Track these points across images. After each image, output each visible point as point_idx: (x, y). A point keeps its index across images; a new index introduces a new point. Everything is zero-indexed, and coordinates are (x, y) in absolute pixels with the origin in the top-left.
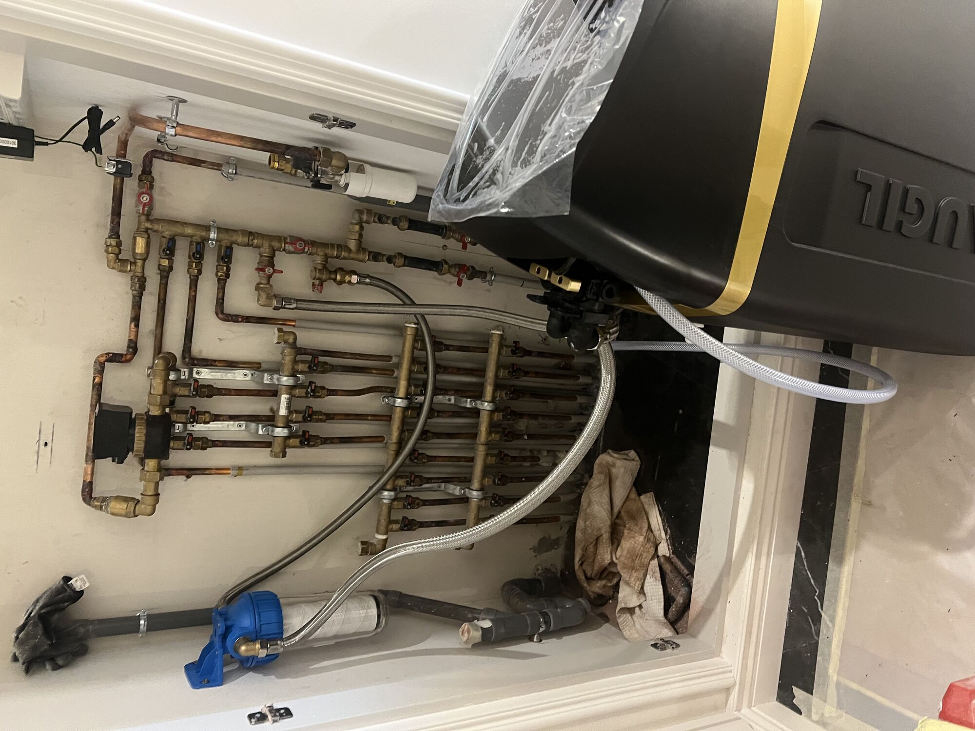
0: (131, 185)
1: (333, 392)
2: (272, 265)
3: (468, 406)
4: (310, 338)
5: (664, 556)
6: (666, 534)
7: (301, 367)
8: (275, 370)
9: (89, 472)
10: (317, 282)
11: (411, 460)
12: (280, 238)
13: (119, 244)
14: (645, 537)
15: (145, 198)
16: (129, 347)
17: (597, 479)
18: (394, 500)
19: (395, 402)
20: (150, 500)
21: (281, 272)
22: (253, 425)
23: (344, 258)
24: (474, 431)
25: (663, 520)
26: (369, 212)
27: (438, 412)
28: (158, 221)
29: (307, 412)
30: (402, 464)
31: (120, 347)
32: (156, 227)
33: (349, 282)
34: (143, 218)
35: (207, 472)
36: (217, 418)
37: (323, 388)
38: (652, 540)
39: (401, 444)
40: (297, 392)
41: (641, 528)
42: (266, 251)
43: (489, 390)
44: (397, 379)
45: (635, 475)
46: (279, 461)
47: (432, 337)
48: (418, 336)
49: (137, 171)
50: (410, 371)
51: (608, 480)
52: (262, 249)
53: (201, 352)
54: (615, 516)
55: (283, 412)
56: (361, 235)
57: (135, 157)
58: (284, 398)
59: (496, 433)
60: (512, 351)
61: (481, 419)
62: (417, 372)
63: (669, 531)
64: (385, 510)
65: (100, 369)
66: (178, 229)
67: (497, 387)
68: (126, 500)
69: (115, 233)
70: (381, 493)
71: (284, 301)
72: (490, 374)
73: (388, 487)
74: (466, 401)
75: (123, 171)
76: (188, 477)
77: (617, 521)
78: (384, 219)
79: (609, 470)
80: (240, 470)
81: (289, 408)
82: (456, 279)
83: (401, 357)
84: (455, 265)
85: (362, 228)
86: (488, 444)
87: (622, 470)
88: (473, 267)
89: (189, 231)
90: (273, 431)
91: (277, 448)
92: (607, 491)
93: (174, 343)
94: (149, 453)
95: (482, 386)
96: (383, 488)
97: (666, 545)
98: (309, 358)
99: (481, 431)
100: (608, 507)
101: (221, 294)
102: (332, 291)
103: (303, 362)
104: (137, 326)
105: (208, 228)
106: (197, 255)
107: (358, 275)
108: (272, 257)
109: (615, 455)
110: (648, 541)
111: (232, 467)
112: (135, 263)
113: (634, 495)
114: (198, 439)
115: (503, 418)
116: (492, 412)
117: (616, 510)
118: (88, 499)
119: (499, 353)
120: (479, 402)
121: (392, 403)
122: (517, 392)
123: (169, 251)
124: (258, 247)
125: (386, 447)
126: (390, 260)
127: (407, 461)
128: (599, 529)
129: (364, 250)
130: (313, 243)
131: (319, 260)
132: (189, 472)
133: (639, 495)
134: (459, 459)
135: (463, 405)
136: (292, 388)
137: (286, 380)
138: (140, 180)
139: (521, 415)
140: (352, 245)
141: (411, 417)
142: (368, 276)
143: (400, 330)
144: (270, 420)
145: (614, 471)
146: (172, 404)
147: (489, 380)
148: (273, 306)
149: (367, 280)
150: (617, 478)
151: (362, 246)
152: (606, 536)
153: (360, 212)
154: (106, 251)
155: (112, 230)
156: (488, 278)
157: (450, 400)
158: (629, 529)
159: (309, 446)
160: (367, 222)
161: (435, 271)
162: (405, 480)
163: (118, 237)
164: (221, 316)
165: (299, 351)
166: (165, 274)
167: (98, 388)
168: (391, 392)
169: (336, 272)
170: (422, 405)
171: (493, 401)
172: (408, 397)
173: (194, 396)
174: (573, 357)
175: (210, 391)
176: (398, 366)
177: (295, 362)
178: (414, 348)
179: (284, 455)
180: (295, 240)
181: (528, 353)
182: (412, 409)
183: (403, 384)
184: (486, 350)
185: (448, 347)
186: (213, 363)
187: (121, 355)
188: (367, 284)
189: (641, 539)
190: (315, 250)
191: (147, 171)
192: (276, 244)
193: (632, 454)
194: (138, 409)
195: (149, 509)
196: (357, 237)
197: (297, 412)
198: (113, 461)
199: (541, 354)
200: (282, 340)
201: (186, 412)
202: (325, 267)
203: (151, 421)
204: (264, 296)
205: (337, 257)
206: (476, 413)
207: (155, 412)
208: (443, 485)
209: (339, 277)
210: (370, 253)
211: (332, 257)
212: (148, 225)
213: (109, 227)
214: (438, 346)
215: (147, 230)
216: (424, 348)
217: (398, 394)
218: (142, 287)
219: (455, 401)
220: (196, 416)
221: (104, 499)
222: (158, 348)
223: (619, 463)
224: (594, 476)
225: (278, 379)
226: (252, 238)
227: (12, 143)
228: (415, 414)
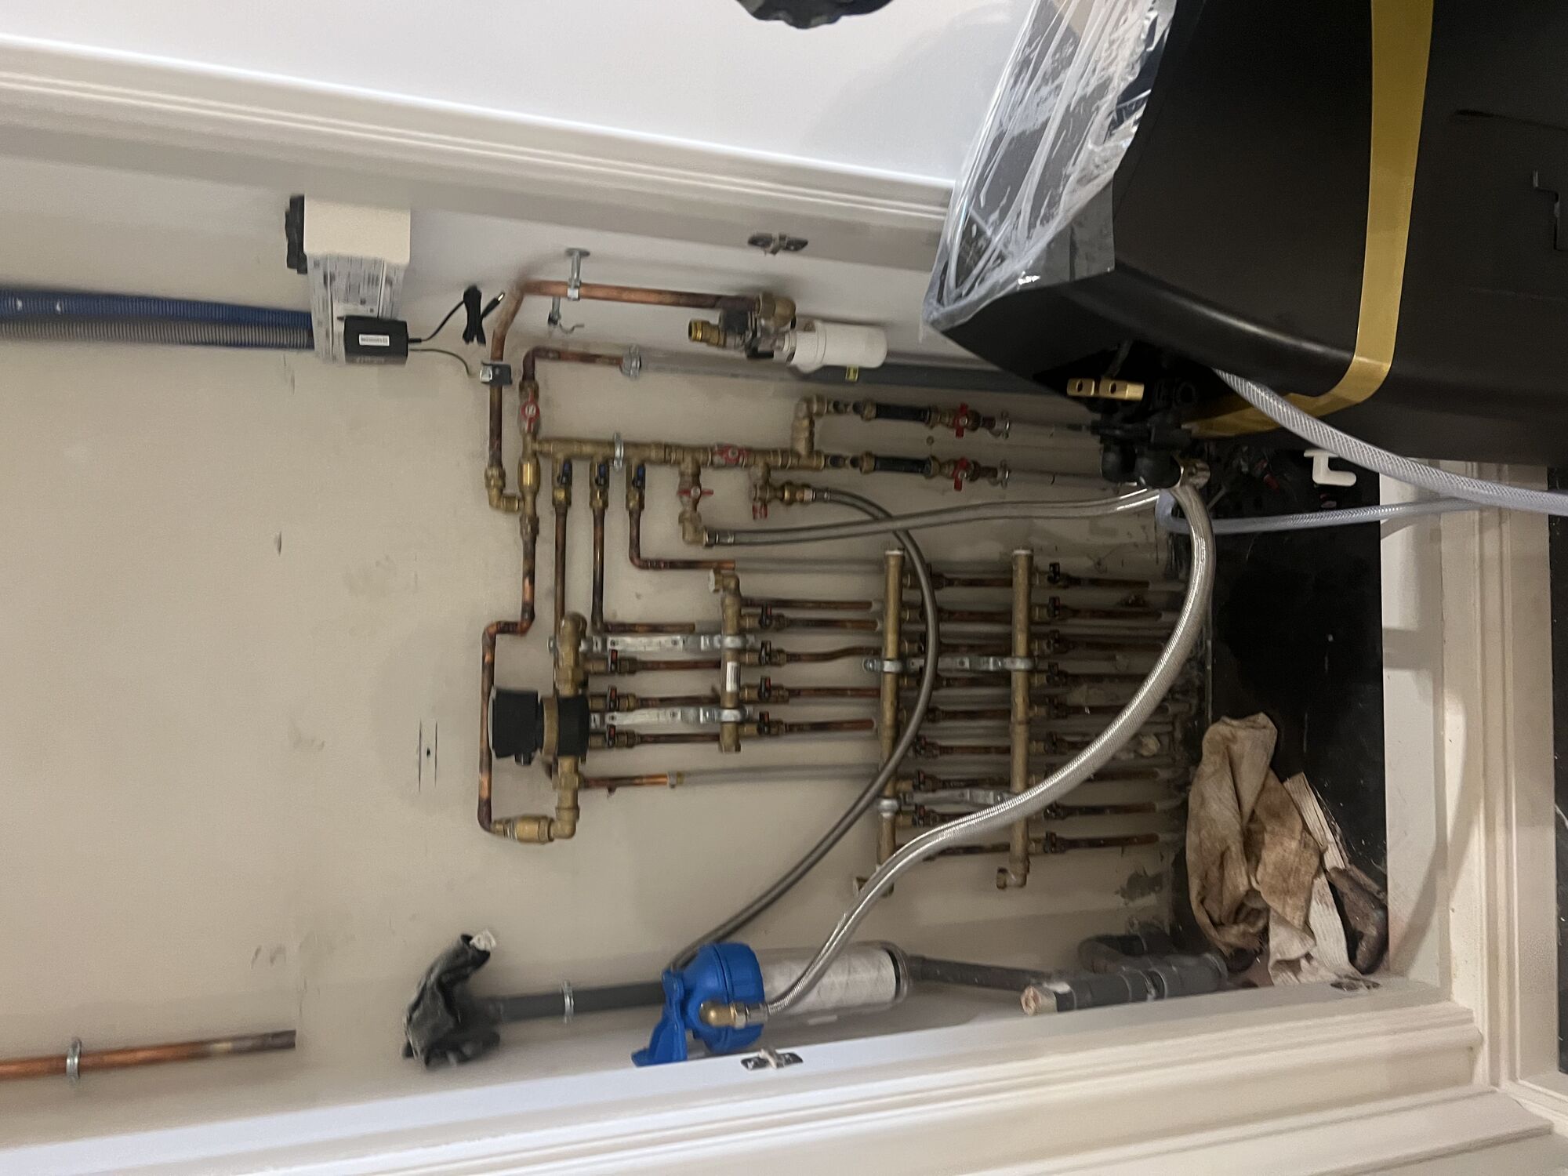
0: (511, 398)
1: (794, 658)
2: (696, 482)
3: (991, 667)
4: (755, 585)
5: (1336, 869)
6: (1334, 833)
7: (748, 623)
8: (715, 630)
9: (486, 784)
10: (759, 505)
11: (916, 752)
12: (704, 449)
13: (502, 475)
14: (1300, 842)
15: (531, 411)
16: (524, 611)
17: (1210, 762)
18: (898, 812)
19: (882, 666)
20: (567, 816)
21: (711, 493)
22: (691, 712)
23: (792, 468)
24: (1006, 706)
25: (1326, 814)
26: (820, 399)
27: (948, 679)
28: (548, 440)
29: (763, 684)
30: (904, 756)
31: (512, 611)
32: (546, 447)
33: (802, 501)
34: (529, 438)
35: (637, 781)
36: (644, 703)
37: (780, 651)
38: (1312, 844)
39: (899, 727)
40: (747, 658)
41: (1292, 831)
42: (688, 467)
43: (1020, 641)
44: (882, 635)
45: (1271, 751)
46: (732, 760)
47: (928, 567)
48: (906, 569)
49: (517, 379)
50: (900, 621)
51: (1227, 763)
52: (683, 467)
53: (615, 615)
54: (1246, 819)
55: (730, 686)
56: (812, 434)
57: (514, 359)
58: (730, 666)
59: (1039, 705)
60: (1049, 579)
61: (1014, 685)
62: (910, 622)
63: (1338, 828)
64: (886, 828)
65: (490, 644)
66: (575, 449)
67: (1031, 638)
68: (537, 819)
69: (496, 460)
70: (879, 804)
71: (716, 536)
72: (1020, 616)
73: (887, 793)
74: (988, 662)
75: (501, 378)
76: (611, 790)
77: (1253, 826)
78: (841, 406)
79: (1228, 748)
80: (680, 778)
81: (737, 679)
82: (952, 483)
83: (884, 602)
84: (949, 462)
85: (812, 423)
86: (1029, 722)
87: (1248, 745)
88: (976, 464)
89: (588, 449)
90: (720, 715)
91: (727, 738)
92: (1228, 781)
93: (580, 601)
94: (563, 750)
95: (1009, 638)
96: (880, 795)
97: (1336, 851)
98: (759, 611)
99: (1016, 704)
100: (1233, 803)
101: (635, 533)
102: (781, 516)
103: (750, 615)
104: (532, 582)
105: (612, 445)
106: (601, 482)
107: (814, 490)
108: (696, 475)
109: (1235, 723)
110: (1305, 847)
111: (669, 773)
112: (523, 498)
113: (1273, 781)
114: (621, 733)
115: (1048, 680)
116: (1030, 673)
117: (1247, 809)
118: (486, 822)
119: (1030, 585)
120: (1007, 661)
121: (879, 669)
122: (1065, 644)
123: (565, 479)
124: (677, 463)
125: (877, 736)
126: (855, 463)
127: (911, 754)
128: (1224, 840)
129: (819, 453)
130: (749, 451)
131: (758, 472)
132: (612, 783)
133: (1282, 781)
134: (986, 750)
135: (984, 668)
136: (739, 653)
137: (730, 642)
138: (522, 388)
139: (1076, 679)
140: (801, 447)
141: (910, 689)
142: (827, 490)
143: (880, 565)
144: (714, 701)
145: (1235, 748)
146: (584, 684)
147: (1018, 626)
148: (704, 543)
149: (826, 495)
150: (1243, 757)
151: (816, 447)
152: (1236, 848)
153: (809, 402)
154: (488, 486)
155: (492, 457)
156: (1000, 475)
157: (962, 663)
158: (1273, 833)
159: (769, 734)
160: (819, 414)
161: (922, 472)
162: (911, 782)
163: (500, 464)
164: (636, 561)
165: (746, 603)
166: (562, 510)
167: (489, 668)
168: (877, 653)
169: (782, 488)
170: (922, 670)
171: (1029, 655)
172: (901, 657)
173: (612, 673)
174: (1145, 584)
175: (633, 665)
176: (882, 615)
177: (740, 616)
178: (901, 586)
179: (738, 749)
180: (723, 449)
181: (1073, 581)
182: (908, 678)
183: (891, 639)
184: (1009, 583)
185: (951, 583)
186: (632, 628)
187: (515, 624)
188: (825, 501)
189: (1294, 845)
190: (751, 460)
191: (529, 376)
192: (701, 457)
193: (1262, 718)
194: (544, 691)
195: (567, 829)
196: (807, 434)
197: (750, 687)
198: (518, 760)
199: (1095, 583)
200: (721, 586)
201: (604, 696)
202: (767, 483)
203: (565, 706)
204: (690, 528)
205: (783, 467)
206: (1004, 678)
207: (566, 691)
208: (967, 792)
209: (787, 495)
210: (826, 457)
211: (776, 468)
212: (537, 447)
213: (488, 455)
214: (938, 579)
215: (535, 454)
216: (916, 585)
217: (886, 654)
218: (535, 531)
219: (970, 665)
220: (617, 702)
221: (508, 821)
222: (561, 610)
223: (1241, 734)
224: (1204, 758)
225: (721, 642)
226: (669, 452)
227: (384, 341)
228: (914, 684)
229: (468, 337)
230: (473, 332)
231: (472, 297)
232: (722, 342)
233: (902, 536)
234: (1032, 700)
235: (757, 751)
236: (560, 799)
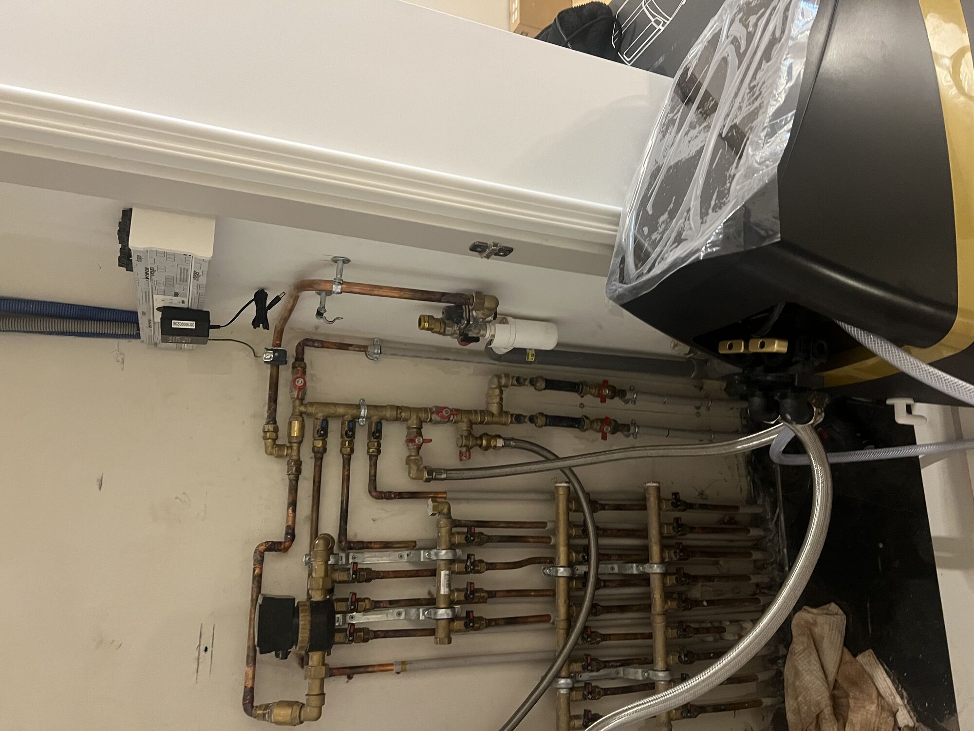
0: (286, 373)
1: (492, 566)
2: (420, 434)
3: (635, 572)
4: (463, 511)
5: (907, 726)
6: (902, 698)
7: (457, 539)
8: (432, 545)
9: (251, 676)
10: (464, 449)
11: (584, 639)
12: (426, 410)
13: (276, 430)
14: (878, 705)
15: (300, 383)
16: (287, 534)
17: (799, 643)
18: (571, 689)
19: (557, 572)
20: (315, 701)
21: (430, 441)
22: (413, 611)
23: (488, 423)
24: (646, 602)
25: (893, 681)
26: (507, 376)
27: (605, 581)
28: (311, 404)
29: (469, 588)
30: (576, 643)
31: (278, 535)
32: (311, 410)
33: (495, 446)
34: (297, 402)
35: (370, 669)
36: (377, 606)
37: (481, 561)
38: (886, 707)
39: (570, 621)
40: (456, 567)
41: (870, 696)
42: (413, 422)
43: (655, 550)
44: (555, 547)
45: (844, 632)
46: (445, 650)
47: (587, 495)
48: (572, 497)
49: (291, 360)
50: (569, 537)
51: (812, 642)
52: (410, 422)
53: (356, 535)
54: (832, 687)
55: (444, 590)
56: (501, 399)
57: (290, 347)
58: (443, 574)
59: (672, 599)
60: (672, 503)
61: (652, 585)
62: (575, 537)
63: (905, 694)
64: (563, 702)
65: (260, 560)
66: (332, 410)
67: (663, 548)
68: (290, 704)
69: (272, 419)
70: (557, 682)
71: (433, 474)
72: (654, 532)
73: (563, 674)
74: (632, 567)
75: (279, 359)
76: (350, 677)
77: (836, 692)
78: (522, 380)
79: (810, 630)
80: (403, 667)
81: (449, 586)
82: (600, 435)
83: (556, 522)
84: (597, 420)
85: (501, 392)
86: (665, 613)
87: (826, 627)
88: (615, 421)
89: (341, 410)
90: (435, 613)
91: (441, 633)
92: (814, 656)
93: (329, 525)
94: (313, 647)
95: (646, 549)
96: (557, 676)
97: (905, 711)
98: (465, 530)
99: (655, 599)
100: (820, 674)
101: (373, 471)
102: (479, 459)
103: (459, 533)
104: (294, 511)
105: (358, 407)
106: (349, 434)
107: (504, 439)
108: (419, 429)
109: (814, 611)
110: (882, 709)
111: (395, 662)
112: (291, 447)
113: (848, 656)
114: (360, 630)
115: (677, 581)
116: (664, 575)
117: (831, 678)
118: (249, 708)
119: (660, 509)
120: (646, 566)
121: (554, 574)
122: (687, 552)
123: (323, 432)
124: (406, 420)
125: (553, 629)
126: (532, 419)
127: (580, 642)
128: (818, 704)
129: (507, 413)
130: (458, 411)
131: (464, 426)
132: (351, 672)
133: (855, 656)
134: (635, 636)
135: (629, 572)
136: (451, 562)
137: (443, 554)
138: (294, 367)
139: (695, 579)
140: (494, 409)
141: (578, 589)
142: (512, 439)
143: (551, 496)
144: (431, 602)
145: (817, 630)
146: (331, 591)
147: (653, 539)
148: (425, 478)
149: (512, 443)
150: (823, 638)
151: (504, 409)
152: (828, 711)
153: (499, 377)
154: (265, 438)
155: (269, 417)
156: (632, 430)
157: (613, 569)
158: (855, 698)
159: (474, 629)
160: (506, 386)
161: (578, 428)
162: (581, 664)
163: (275, 423)
164: (374, 494)
165: (456, 523)
166: (319, 455)
167: (258, 579)
168: (551, 562)
169: (481, 438)
170: (586, 574)
171: (662, 562)
172: (570, 565)
173: (353, 581)
174: (736, 508)
175: (370, 575)
176: (554, 532)
177: (451, 534)
178: (569, 510)
179: (450, 642)
180: (439, 410)
181: (689, 506)
182: (577, 582)
183: (562, 550)
184: (644, 508)
185: (603, 507)
186: (369, 545)
187: (280, 543)
188: (512, 447)
189: (873, 708)
190: (459, 418)
191: (300, 358)
192: (423, 416)
193: (833, 607)
194: (300, 597)
195: (315, 712)
196: (498, 400)
197: (458, 590)
198: (277, 656)
199: (703, 507)
200: (437, 512)
201: (346, 600)
202: (470, 434)
203: (315, 608)
204: (414, 467)
205: (481, 423)
206: (644, 579)
207: (317, 597)
208: (621, 669)
209: (484, 442)
210: (512, 415)
211: (476, 424)
212: (303, 409)
213: (266, 415)
214: (595, 505)
215: (301, 414)
216: (580, 509)
217: (559, 563)
218: (299, 471)
219: (619, 570)
220: (356, 604)
221: (267, 706)
222: (315, 533)
223: (821, 619)
224: (794, 639)
225: (436, 554)
226: (399, 413)
227: (191, 325)
228: (580, 586)
229: (255, 323)
230: (260, 320)
231: (260, 297)
232: (442, 331)
233: (567, 472)
234: (667, 595)
235: (465, 642)
236: (310, 689)
